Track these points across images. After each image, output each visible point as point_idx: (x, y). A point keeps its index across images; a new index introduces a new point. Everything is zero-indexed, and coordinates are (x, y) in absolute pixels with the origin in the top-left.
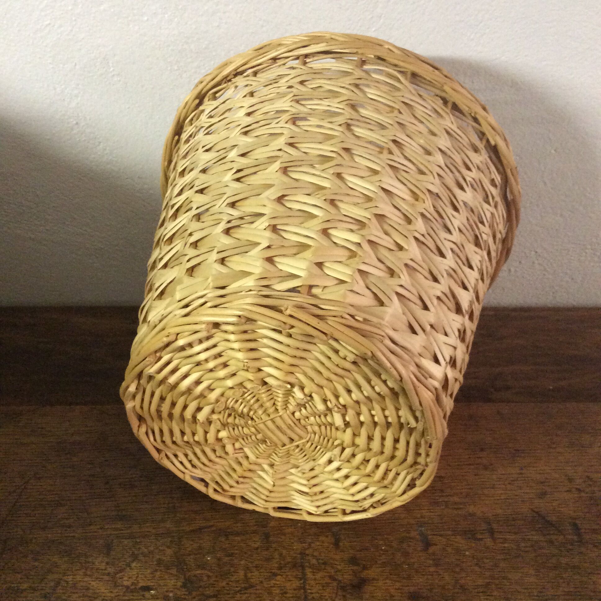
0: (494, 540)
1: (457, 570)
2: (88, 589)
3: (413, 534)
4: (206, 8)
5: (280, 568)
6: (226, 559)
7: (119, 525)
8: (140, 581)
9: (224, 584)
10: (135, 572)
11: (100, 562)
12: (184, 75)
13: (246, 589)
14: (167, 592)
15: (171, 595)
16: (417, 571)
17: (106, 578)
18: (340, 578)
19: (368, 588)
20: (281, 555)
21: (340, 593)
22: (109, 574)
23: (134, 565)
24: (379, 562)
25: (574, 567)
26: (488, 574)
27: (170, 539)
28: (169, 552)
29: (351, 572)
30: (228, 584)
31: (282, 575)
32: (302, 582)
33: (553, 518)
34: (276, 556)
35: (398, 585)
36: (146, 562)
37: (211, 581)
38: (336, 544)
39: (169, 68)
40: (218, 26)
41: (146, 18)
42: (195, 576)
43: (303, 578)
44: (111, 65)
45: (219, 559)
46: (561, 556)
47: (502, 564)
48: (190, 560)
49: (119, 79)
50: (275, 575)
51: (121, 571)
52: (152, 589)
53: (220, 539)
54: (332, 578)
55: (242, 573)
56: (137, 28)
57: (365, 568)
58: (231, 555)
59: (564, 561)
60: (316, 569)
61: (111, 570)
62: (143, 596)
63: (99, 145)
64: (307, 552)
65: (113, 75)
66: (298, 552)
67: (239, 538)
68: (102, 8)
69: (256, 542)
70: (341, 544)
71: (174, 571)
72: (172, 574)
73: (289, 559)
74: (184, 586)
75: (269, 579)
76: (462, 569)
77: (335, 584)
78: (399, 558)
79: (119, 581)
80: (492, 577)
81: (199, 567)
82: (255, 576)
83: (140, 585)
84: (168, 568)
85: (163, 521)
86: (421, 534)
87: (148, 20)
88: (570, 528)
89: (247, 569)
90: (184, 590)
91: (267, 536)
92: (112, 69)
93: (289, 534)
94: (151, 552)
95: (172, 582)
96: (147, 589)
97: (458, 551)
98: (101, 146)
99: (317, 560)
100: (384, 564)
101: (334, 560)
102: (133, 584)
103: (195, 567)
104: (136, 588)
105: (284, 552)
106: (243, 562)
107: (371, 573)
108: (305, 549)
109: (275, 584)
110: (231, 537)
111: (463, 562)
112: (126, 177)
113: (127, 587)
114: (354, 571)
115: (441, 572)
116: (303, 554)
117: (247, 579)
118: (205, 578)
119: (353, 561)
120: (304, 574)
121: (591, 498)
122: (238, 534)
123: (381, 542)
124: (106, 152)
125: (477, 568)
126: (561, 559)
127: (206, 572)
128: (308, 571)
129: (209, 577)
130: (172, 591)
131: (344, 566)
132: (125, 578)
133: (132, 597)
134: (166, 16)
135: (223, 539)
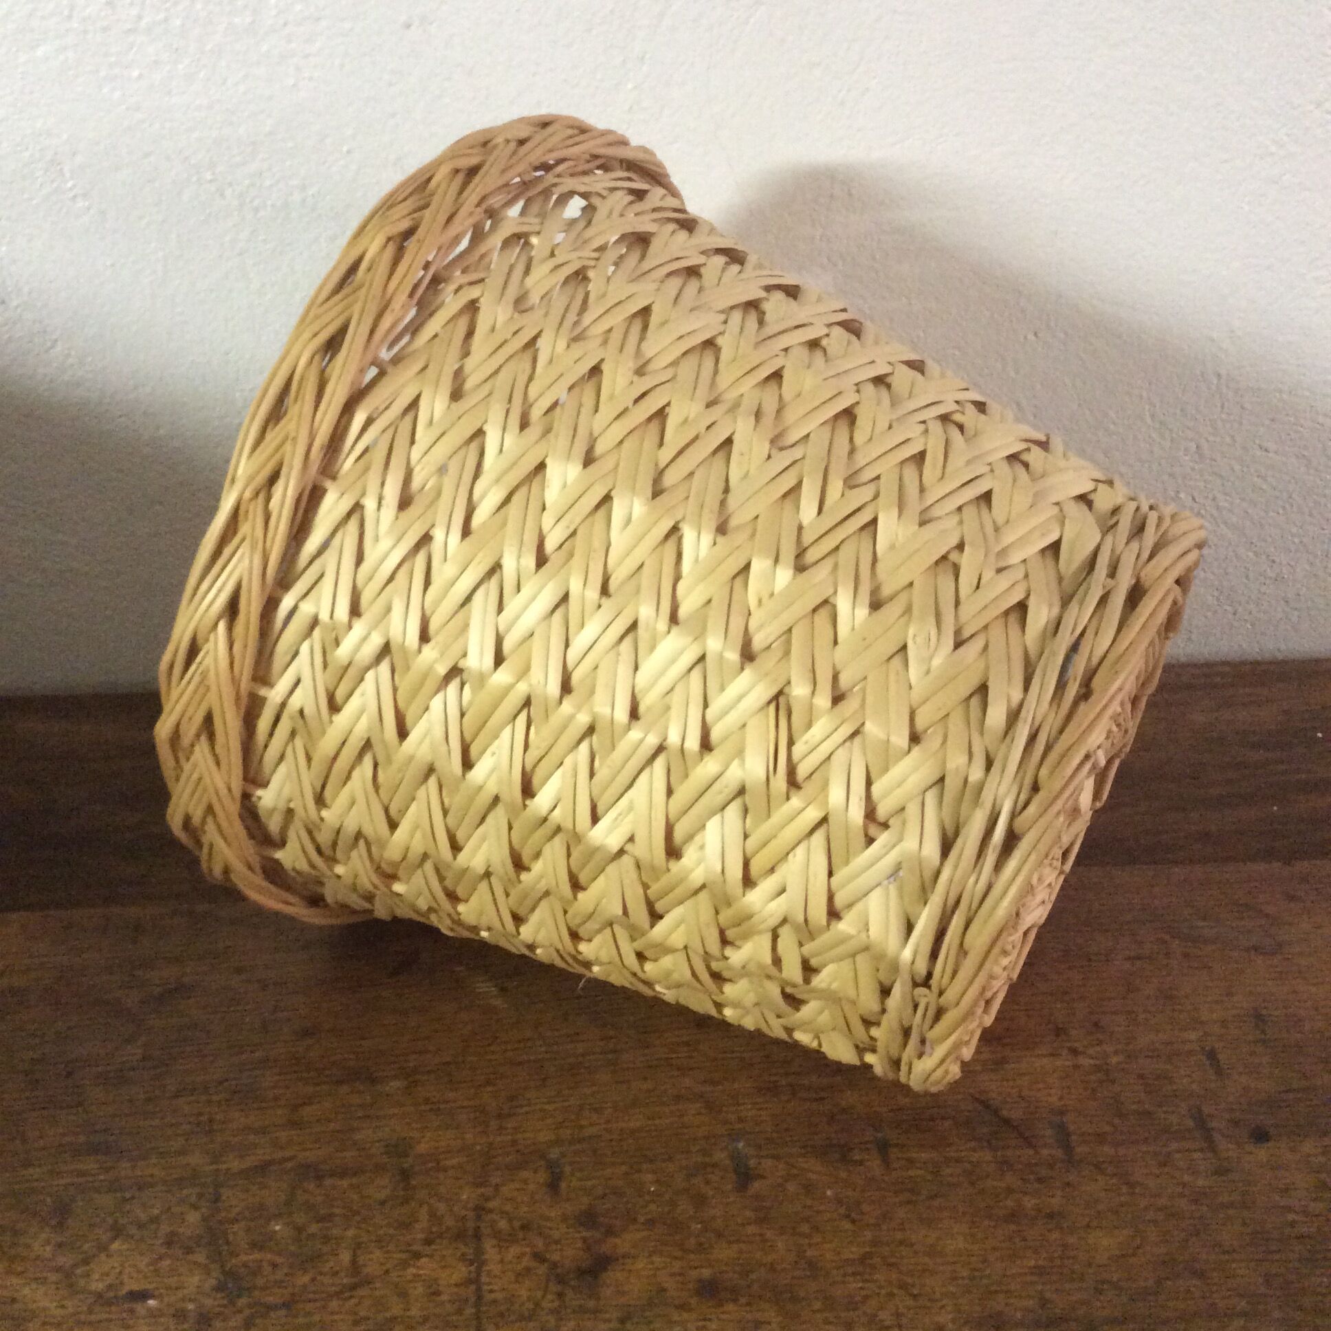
0: (886, 1162)
1: (805, 1228)
2: (14, 1300)
3: (720, 1156)
4: (264, 48)
5: (428, 1242)
6: (314, 1228)
7: (90, 1164)
8: (126, 1280)
9: (306, 1279)
10: (114, 1263)
11: (41, 1243)
12: (228, 192)
13: (354, 1287)
14: (183, 1300)
15: (191, 1306)
16: (720, 1235)
17: (53, 1277)
18: (556, 1257)
19: (613, 1276)
20: (433, 1214)
21: (554, 1287)
22: (58, 1269)
23: (115, 1246)
24: (641, 1219)
25: (1051, 1216)
26: (868, 1235)
27: (197, 1190)
28: (193, 1217)
29: (579, 1245)
30: (313, 1280)
31: (431, 1256)
32: (472, 1268)
33: (1016, 1114)
34: (423, 1213)
35: (676, 1267)
36: (142, 1239)
37: (279, 1275)
38: (553, 1186)
39: (194, 179)
40: (294, 85)
41: (136, 74)
42: (245, 1265)
43: (478, 1261)
44: (68, 175)
45: (300, 1230)
46: (1026, 1193)
47: (901, 1213)
48: (238, 1234)
49: (87, 204)
50: (417, 1256)
51: (87, 1262)
52: (152, 1297)
53: (305, 1184)
54: (539, 1257)
55: (346, 1257)
56: (117, 94)
57: (610, 1232)
58: (329, 1217)
59: (1029, 1203)
60: (504, 1240)
61: (65, 1260)
62: (132, 1311)
63: (52, 347)
64: (490, 1205)
65: (75, 196)
66: (470, 1205)
67: (345, 1183)
68: (40, 52)
69: (381, 1188)
70: (563, 1185)
71: (200, 1257)
72: (195, 1263)
73: (449, 1222)
74: (219, 1288)
75: (404, 1264)
76: (816, 1229)
77: (542, 1269)
78: (685, 1208)
79: (82, 1282)
80: (875, 1243)
81: (254, 1245)
82: (373, 1261)
83: (127, 1288)
84: (189, 1251)
85: (182, 1152)
86: (736, 1157)
87: (140, 76)
88: (1049, 1132)
89: (357, 1246)
90: (219, 1295)
91: (405, 1175)
92: (69, 185)
93: (453, 1167)
94: (155, 1220)
95: (193, 1281)
96: (143, 1296)
97: (808, 1188)
98: (59, 348)
99: (510, 1220)
100: (651, 1223)
101: (548, 1219)
102: (110, 1287)
103: (247, 1246)
104: (115, 1297)
105: (442, 1207)
106: (351, 1233)
107: (623, 1243)
108: (487, 1199)
109: (414, 1275)
110: (328, 1182)
111: (818, 1212)
112: (119, 413)
113: (99, 1296)
114: (584, 1240)
115: (769, 1234)
116: (480, 1210)
117: (355, 1267)
118: (267, 1269)
119: (588, 1219)
120: (479, 1251)
121: (1097, 1069)
122: (343, 1173)
123: (650, 1177)
124: (70, 361)
125: (847, 1225)
126: (1026, 1199)
127: (269, 1256)
128: (489, 1245)
129: (275, 1266)
130: (192, 1300)
131: (566, 1230)
132: (96, 1276)
133: (107, 1316)
134: (180, 67)
135: (311, 1186)
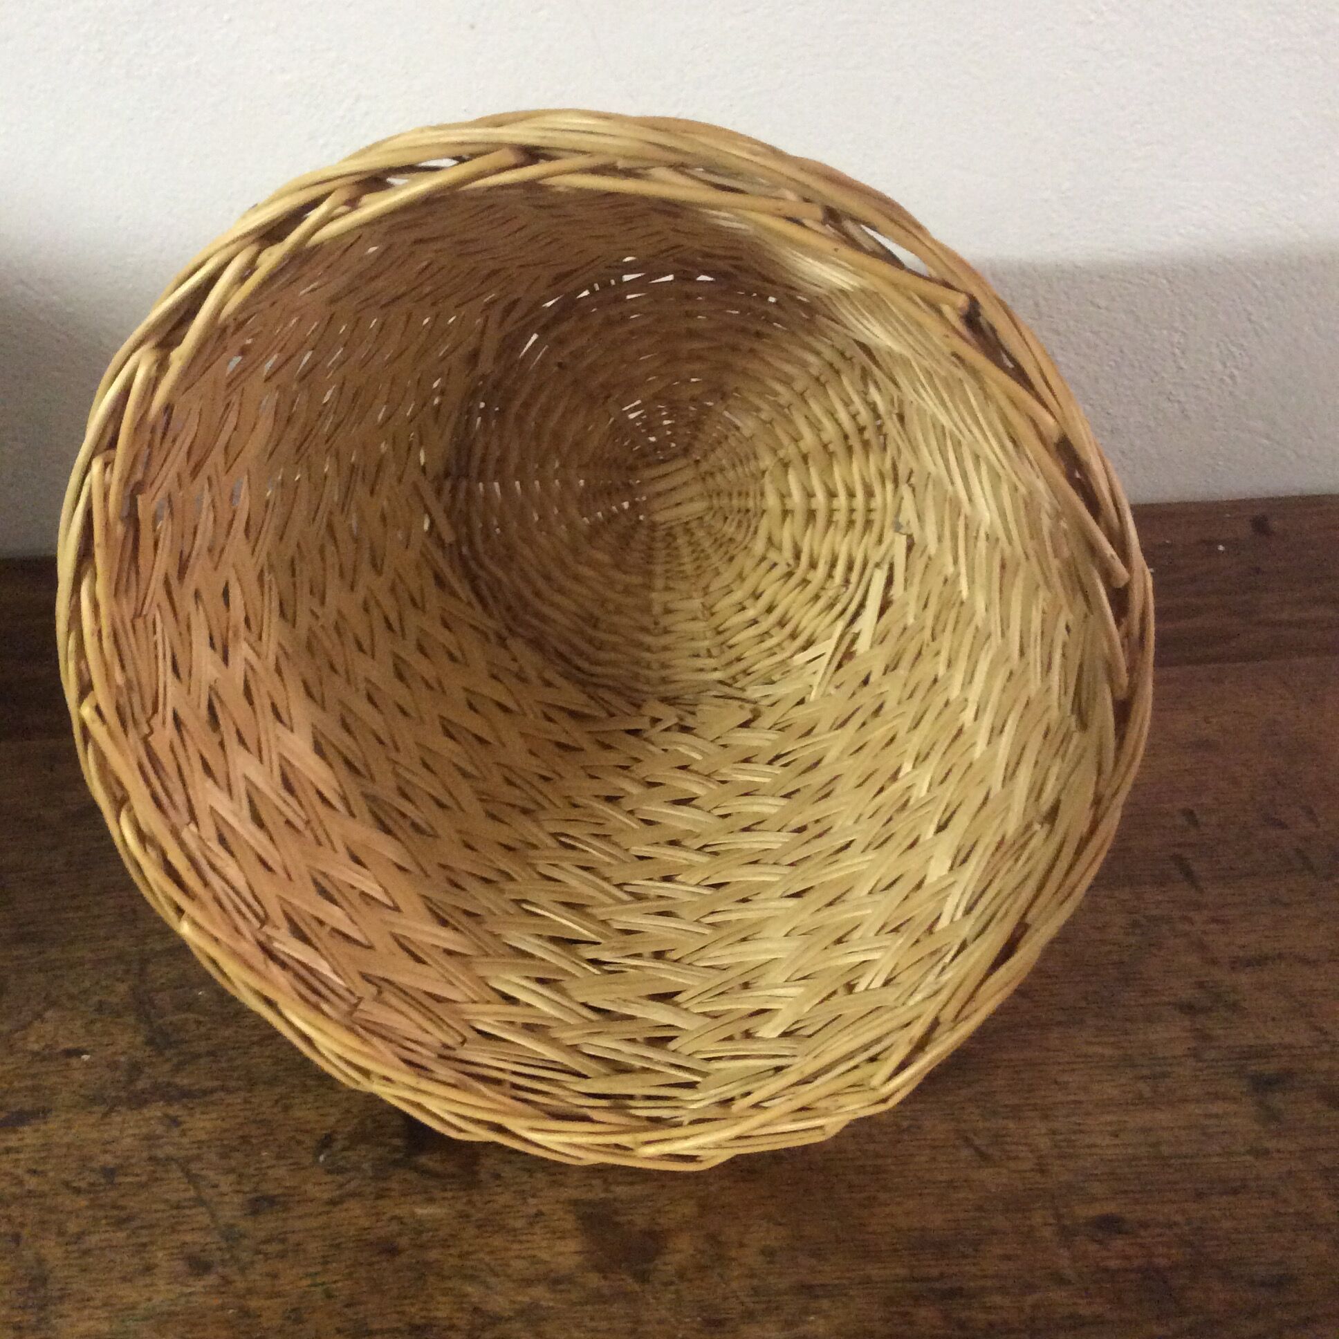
7: (22, 951)
8: (61, 1040)
10: (49, 1027)
14: (115, 1054)
15: (123, 1059)
23: (49, 1014)
27: (123, 967)
28: (122, 988)
36: (74, 1008)
37: (203, 1030)
42: (171, 1024)
48: (163, 999)
51: (24, 1027)
52: (84, 1053)
62: (68, 1064)
71: (131, 1019)
72: (125, 1024)
74: (150, 1042)
79: (20, 1044)
81: (179, 1008)
83: (62, 1047)
84: (118, 1015)
85: (108, 937)
90: (148, 1048)
94: (85, 992)
95: (123, 1040)
96: (77, 1052)
102: (46, 1047)
103: (172, 1009)
104: (51, 1054)
113: (37, 1054)
118: (192, 1026)
127: (193, 1016)
129: (199, 1023)
130: (123, 1053)
132: (33, 1039)
133: (45, 1069)
